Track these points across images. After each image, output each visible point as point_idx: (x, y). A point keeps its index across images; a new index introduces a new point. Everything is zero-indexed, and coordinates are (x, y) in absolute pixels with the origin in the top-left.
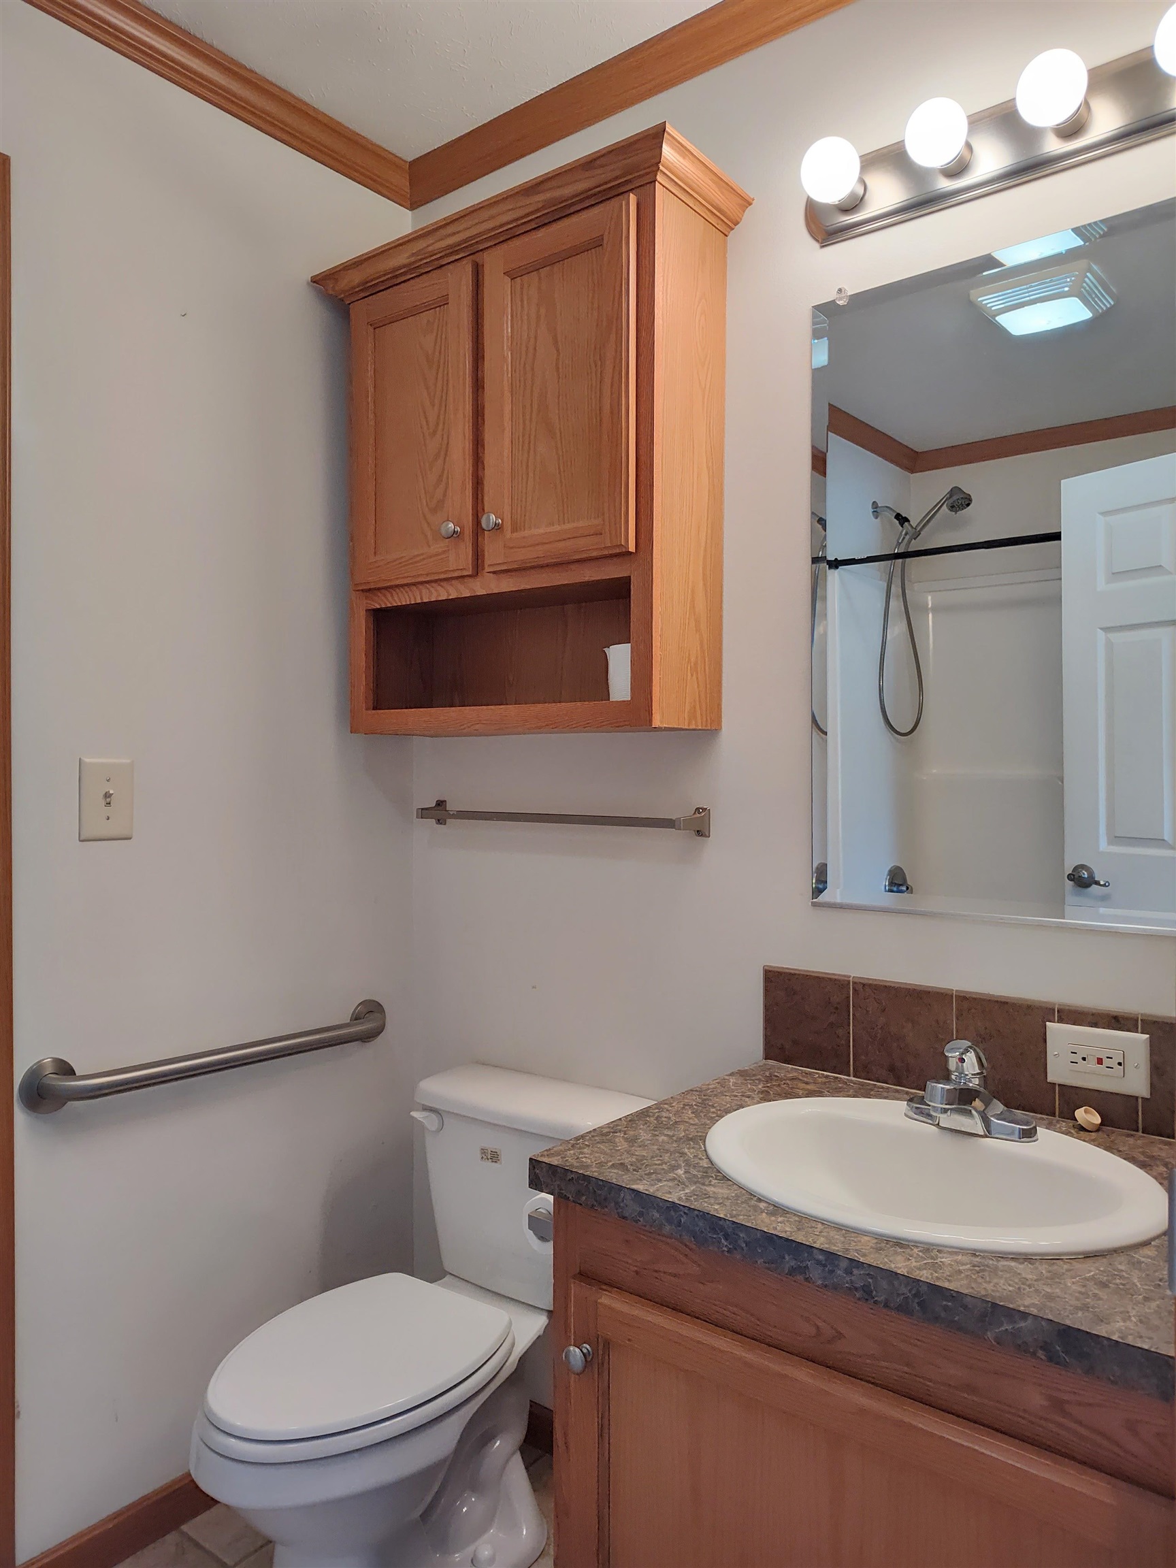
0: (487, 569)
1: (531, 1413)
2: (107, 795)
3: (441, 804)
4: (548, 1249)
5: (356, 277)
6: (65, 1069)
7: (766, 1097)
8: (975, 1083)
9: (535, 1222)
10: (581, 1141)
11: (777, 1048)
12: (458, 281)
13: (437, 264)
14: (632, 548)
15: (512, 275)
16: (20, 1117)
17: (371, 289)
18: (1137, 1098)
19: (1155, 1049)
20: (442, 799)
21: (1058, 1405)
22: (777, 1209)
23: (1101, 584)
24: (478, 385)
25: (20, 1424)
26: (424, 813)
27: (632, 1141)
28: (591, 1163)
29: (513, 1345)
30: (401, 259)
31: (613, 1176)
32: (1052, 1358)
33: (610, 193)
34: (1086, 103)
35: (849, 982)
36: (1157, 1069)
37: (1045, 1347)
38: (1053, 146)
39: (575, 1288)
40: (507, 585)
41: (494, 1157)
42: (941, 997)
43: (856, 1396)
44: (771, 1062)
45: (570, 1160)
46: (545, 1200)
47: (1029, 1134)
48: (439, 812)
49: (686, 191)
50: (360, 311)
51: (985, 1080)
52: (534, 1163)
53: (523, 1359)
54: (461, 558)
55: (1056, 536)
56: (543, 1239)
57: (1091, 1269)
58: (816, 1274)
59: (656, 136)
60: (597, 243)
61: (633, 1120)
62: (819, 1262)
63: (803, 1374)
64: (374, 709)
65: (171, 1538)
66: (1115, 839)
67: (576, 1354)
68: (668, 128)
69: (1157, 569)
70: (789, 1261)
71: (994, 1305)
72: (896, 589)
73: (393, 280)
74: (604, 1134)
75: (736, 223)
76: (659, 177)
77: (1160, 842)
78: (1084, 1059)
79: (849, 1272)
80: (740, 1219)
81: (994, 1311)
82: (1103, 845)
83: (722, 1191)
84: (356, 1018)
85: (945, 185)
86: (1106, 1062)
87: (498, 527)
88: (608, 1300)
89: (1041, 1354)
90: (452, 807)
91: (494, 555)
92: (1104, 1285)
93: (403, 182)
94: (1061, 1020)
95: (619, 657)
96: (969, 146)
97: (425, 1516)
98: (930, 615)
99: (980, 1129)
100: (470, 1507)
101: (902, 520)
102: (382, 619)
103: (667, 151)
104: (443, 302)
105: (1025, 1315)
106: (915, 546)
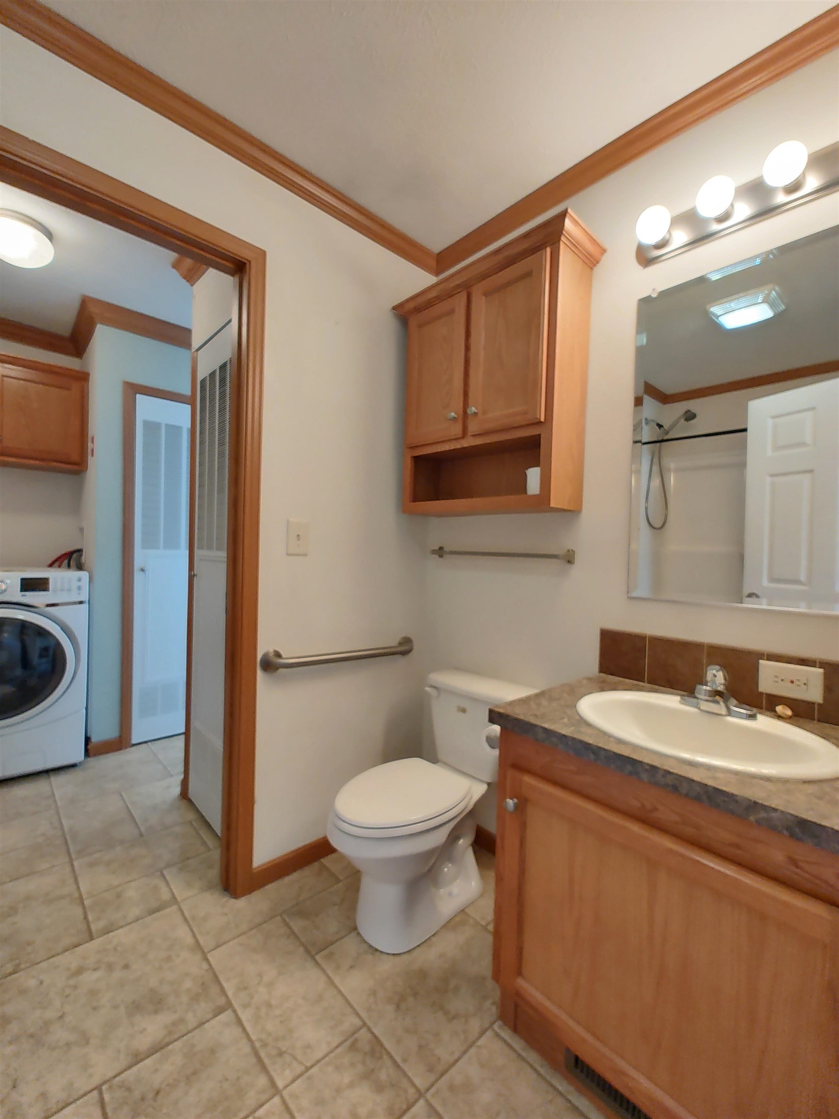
0: (470, 434)
1: (477, 831)
2: (298, 536)
3: (441, 548)
4: (496, 752)
5: (411, 305)
6: (278, 655)
7: (602, 690)
8: (721, 688)
9: (490, 741)
10: (512, 703)
11: (605, 668)
12: (460, 302)
13: (450, 295)
14: (542, 419)
15: (486, 294)
16: (260, 673)
17: (418, 310)
18: (813, 703)
19: (827, 677)
20: (441, 546)
21: (794, 862)
22: (620, 741)
23: (769, 453)
24: (467, 348)
25: (256, 806)
26: (434, 552)
27: (539, 705)
28: (520, 713)
29: (471, 799)
30: (433, 294)
31: (532, 720)
32: (792, 835)
33: (537, 249)
34: (803, 175)
35: (646, 637)
36: (828, 688)
37: (788, 829)
38: (781, 198)
39: (510, 773)
40: (478, 441)
41: (464, 711)
42: (699, 646)
43: (668, 843)
44: (602, 674)
45: (509, 711)
46: (496, 729)
47: (752, 717)
48: (440, 552)
49: (575, 246)
50: (413, 322)
51: (727, 687)
52: (491, 711)
53: (476, 805)
54: (457, 429)
55: (745, 430)
56: (492, 747)
57: (810, 789)
58: (645, 776)
59: (563, 215)
60: (528, 274)
61: (537, 696)
62: (647, 770)
63: (636, 828)
64: (414, 501)
65: (316, 864)
66: (773, 580)
67: (510, 803)
68: (569, 211)
69: (803, 444)
70: (629, 768)
71: (755, 803)
72: (656, 460)
73: (429, 304)
74: (524, 701)
75: (598, 262)
76: (563, 238)
77: (798, 582)
78: (782, 680)
79: (664, 776)
80: (600, 745)
81: (754, 806)
82: (765, 583)
83: (589, 731)
84: (400, 644)
85: (716, 227)
86: (796, 683)
87: (476, 414)
88: (528, 779)
89: (785, 832)
90: (446, 549)
91: (473, 427)
92: (820, 798)
93: (433, 263)
94: (768, 659)
95: (533, 475)
96: (732, 205)
97: (429, 871)
98: (672, 474)
99: (723, 711)
100: (447, 869)
101: (660, 426)
102: (418, 461)
103: (568, 223)
104: (452, 312)
105: (775, 810)
106: (666, 438)
